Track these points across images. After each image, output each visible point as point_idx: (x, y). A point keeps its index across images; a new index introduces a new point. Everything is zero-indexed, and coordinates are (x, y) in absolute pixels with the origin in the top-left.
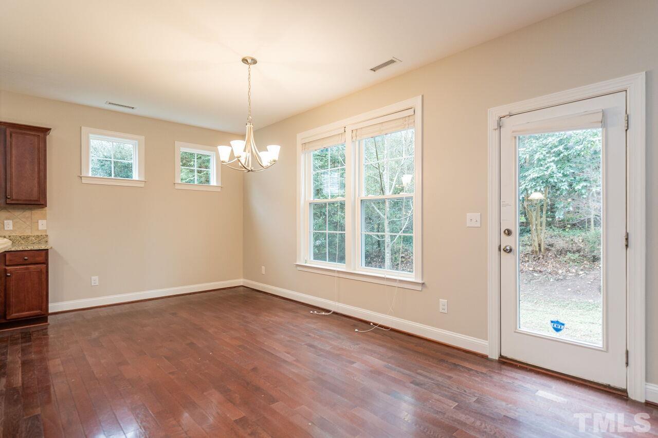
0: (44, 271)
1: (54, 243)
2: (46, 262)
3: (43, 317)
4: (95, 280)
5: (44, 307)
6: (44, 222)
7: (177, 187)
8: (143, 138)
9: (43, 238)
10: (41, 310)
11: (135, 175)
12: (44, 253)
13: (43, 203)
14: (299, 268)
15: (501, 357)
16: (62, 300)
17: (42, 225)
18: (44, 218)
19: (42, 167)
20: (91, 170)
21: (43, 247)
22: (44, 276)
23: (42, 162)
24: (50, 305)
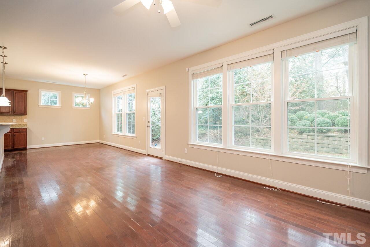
0: (26, 134)
1: (29, 126)
2: (26, 132)
3: (25, 149)
4: (43, 139)
5: (26, 145)
6: (26, 120)
7: (73, 108)
8: (60, 92)
9: (26, 125)
10: (25, 146)
11: (58, 105)
12: (25, 129)
13: (25, 113)
14: (113, 135)
15: (148, 154)
16: (32, 145)
17: (25, 120)
18: (26, 118)
19: (25, 103)
20: (42, 103)
21: (25, 127)
22: (26, 136)
23: (25, 101)
24: (28, 146)
